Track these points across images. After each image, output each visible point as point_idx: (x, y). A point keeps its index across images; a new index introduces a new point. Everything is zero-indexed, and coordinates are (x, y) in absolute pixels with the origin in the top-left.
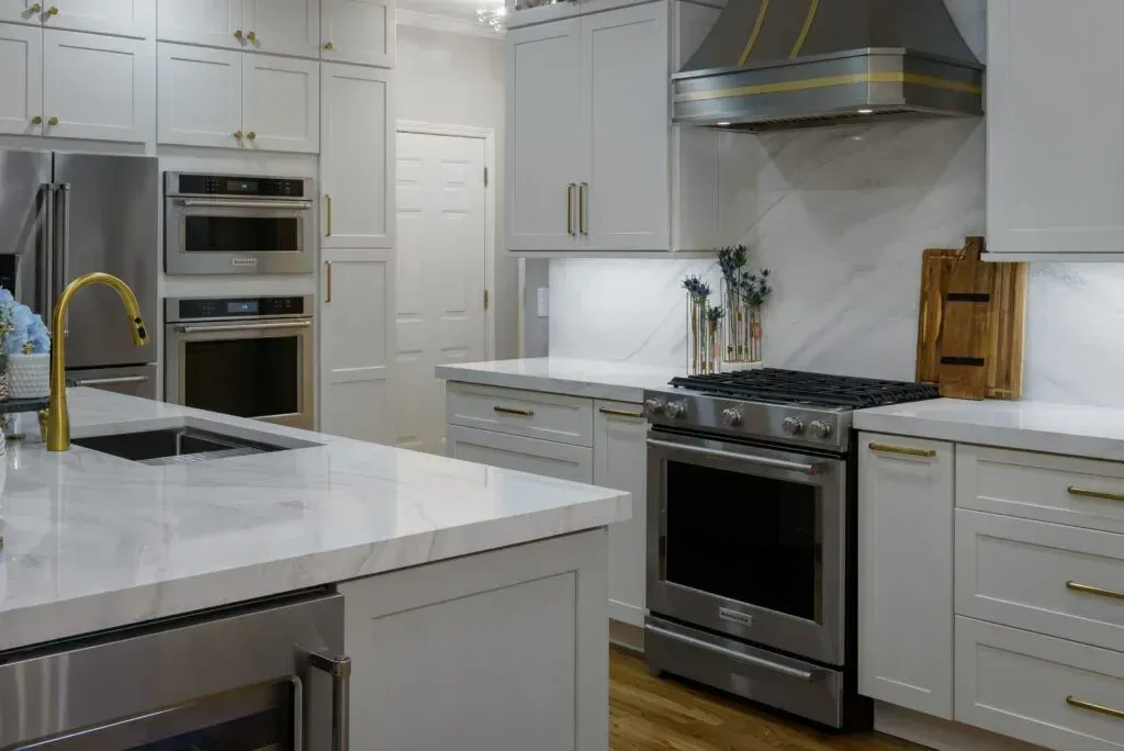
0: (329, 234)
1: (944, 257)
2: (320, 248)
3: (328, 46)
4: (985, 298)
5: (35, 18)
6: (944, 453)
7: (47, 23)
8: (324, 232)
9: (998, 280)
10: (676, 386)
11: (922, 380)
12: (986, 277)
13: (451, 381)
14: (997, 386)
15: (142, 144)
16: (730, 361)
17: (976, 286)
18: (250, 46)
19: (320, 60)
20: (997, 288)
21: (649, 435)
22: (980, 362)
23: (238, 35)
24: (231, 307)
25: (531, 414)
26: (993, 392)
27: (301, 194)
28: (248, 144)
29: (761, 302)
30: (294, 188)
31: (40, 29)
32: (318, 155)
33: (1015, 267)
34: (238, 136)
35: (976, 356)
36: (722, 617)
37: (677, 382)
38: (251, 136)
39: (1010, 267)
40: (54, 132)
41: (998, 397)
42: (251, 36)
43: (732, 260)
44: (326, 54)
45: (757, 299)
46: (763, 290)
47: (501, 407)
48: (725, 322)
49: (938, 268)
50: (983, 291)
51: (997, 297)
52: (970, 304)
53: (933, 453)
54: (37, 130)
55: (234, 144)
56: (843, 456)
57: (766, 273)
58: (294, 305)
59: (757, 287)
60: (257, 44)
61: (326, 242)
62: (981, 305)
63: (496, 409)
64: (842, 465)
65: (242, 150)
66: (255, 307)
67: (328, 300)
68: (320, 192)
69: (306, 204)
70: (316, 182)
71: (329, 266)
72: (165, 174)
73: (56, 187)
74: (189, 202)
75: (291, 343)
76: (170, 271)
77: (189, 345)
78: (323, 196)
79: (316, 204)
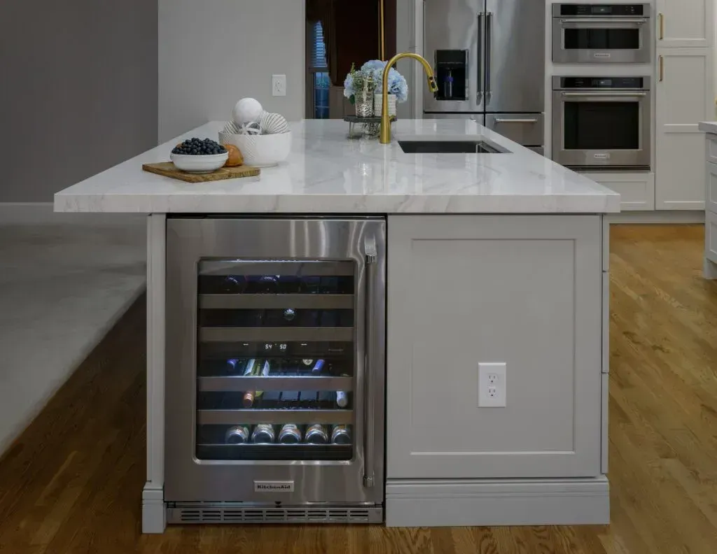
0: (661, 38)
2: (655, 47)
8: (658, 36)
13: (709, 133)
24: (595, 82)
27: (642, 14)
30: (638, 10)
58: (639, 82)
61: (659, 43)
66: (610, 82)
67: (661, 80)
68: (655, 12)
69: (646, 20)
70: (652, 5)
71: (661, 58)
72: (552, 4)
73: (487, 14)
74: (567, 20)
75: (634, 106)
76: (555, 60)
77: (566, 103)
78: (657, 14)
79: (652, 19)
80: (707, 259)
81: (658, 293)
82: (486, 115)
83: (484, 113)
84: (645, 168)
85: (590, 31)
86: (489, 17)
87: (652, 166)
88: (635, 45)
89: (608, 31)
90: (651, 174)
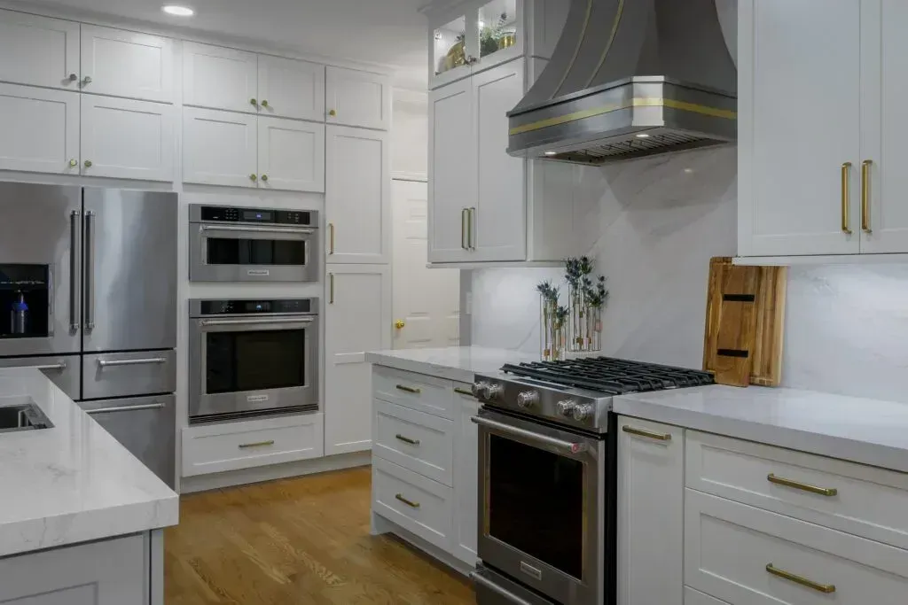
0: (332, 253)
1: (725, 264)
2: (325, 263)
3: (332, 113)
4: (749, 298)
5: (74, 85)
6: (677, 437)
7: (83, 90)
8: (328, 251)
9: (763, 283)
10: (506, 372)
11: (707, 368)
12: (752, 280)
13: (375, 365)
14: (762, 374)
15: (171, 183)
16: (574, 351)
17: (745, 288)
18: (264, 111)
19: (324, 123)
20: (762, 290)
21: (481, 413)
22: (744, 354)
23: (253, 102)
24: (249, 307)
25: (418, 391)
26: (757, 380)
27: (308, 223)
28: (262, 184)
29: (602, 302)
30: (304, 218)
31: (78, 94)
32: (324, 194)
33: (776, 269)
34: (253, 178)
35: (743, 349)
36: (522, 569)
37: (508, 368)
38: (264, 178)
39: (772, 271)
40: (89, 172)
41: (761, 384)
42: (265, 103)
43: (577, 268)
44: (330, 119)
45: (597, 300)
46: (602, 293)
47: (403, 385)
48: (570, 319)
49: (720, 272)
50: (749, 293)
51: (762, 297)
52: (740, 303)
53: (668, 437)
54: (75, 171)
55: (250, 184)
56: (604, 437)
57: (602, 279)
58: (304, 305)
59: (596, 291)
60: (271, 109)
61: (329, 259)
62: (747, 304)
63: (399, 387)
64: (601, 444)
65: (258, 189)
66: (268, 306)
67: (332, 302)
68: (325, 221)
69: (312, 230)
70: (321, 213)
71: (332, 277)
72: (190, 205)
73: (85, 214)
74: (210, 227)
75: (300, 333)
76: (194, 278)
77: (209, 335)
78: (327, 225)
79: (321, 230)
80: (374, 512)
81: (312, 567)
82: (85, 356)
83: (82, 353)
84: (312, 407)
85: (252, 242)
86: (88, 217)
87: (320, 405)
88: (301, 261)
89: (273, 242)
90: (319, 414)
